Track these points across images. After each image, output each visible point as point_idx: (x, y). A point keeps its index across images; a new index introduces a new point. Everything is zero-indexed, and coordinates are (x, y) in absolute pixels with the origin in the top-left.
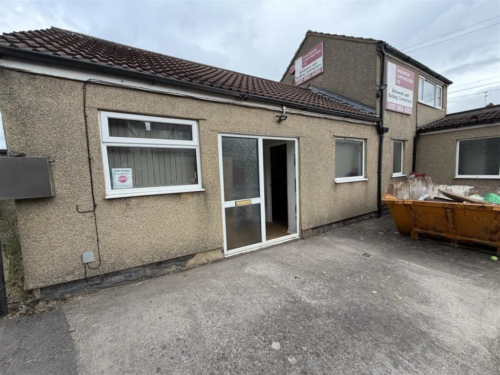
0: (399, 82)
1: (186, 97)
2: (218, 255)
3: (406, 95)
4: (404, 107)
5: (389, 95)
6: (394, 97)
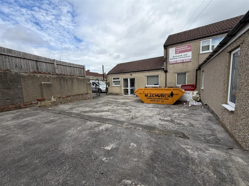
0: (178, 52)
2: (122, 95)
3: (184, 55)
4: (183, 60)
5: (171, 59)
6: (174, 59)
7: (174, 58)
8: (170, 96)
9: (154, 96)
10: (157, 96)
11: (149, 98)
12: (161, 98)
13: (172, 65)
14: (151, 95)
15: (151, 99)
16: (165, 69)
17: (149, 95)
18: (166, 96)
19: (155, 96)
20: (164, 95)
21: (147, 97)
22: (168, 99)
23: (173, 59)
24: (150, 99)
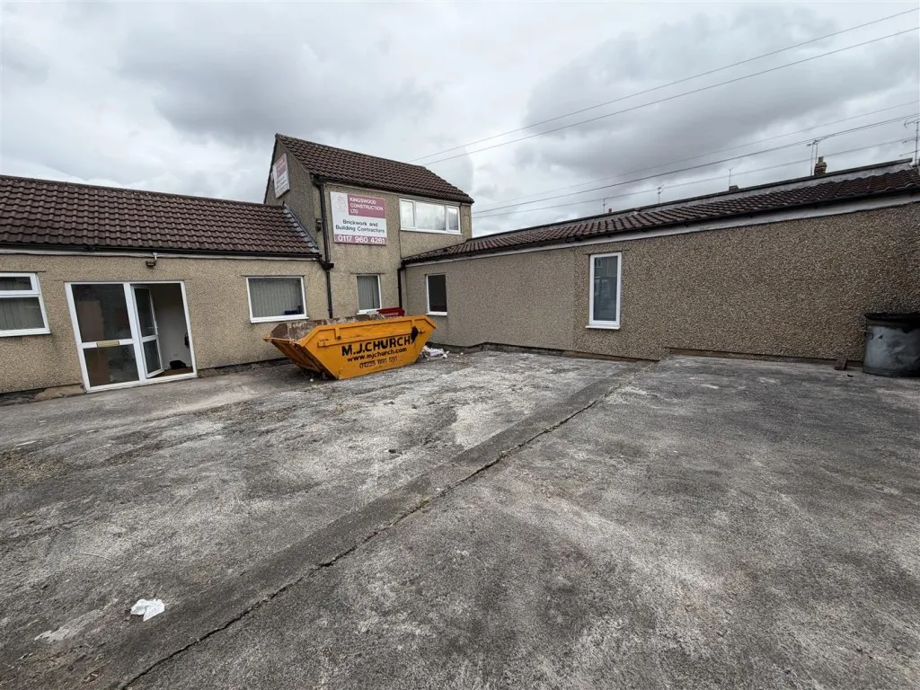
0: (356, 211)
1: (17, 254)
2: (75, 390)
3: (371, 225)
4: (370, 238)
5: (338, 227)
6: (348, 228)
7: (346, 225)
8: (409, 341)
9: (370, 347)
10: (378, 346)
11: (356, 359)
12: (388, 349)
13: (343, 246)
14: (361, 345)
15: (363, 361)
16: (323, 258)
17: (355, 348)
18: (402, 341)
19: (375, 345)
20: (396, 339)
21: (349, 356)
22: (405, 349)
23: (343, 228)
24: (360, 361)
